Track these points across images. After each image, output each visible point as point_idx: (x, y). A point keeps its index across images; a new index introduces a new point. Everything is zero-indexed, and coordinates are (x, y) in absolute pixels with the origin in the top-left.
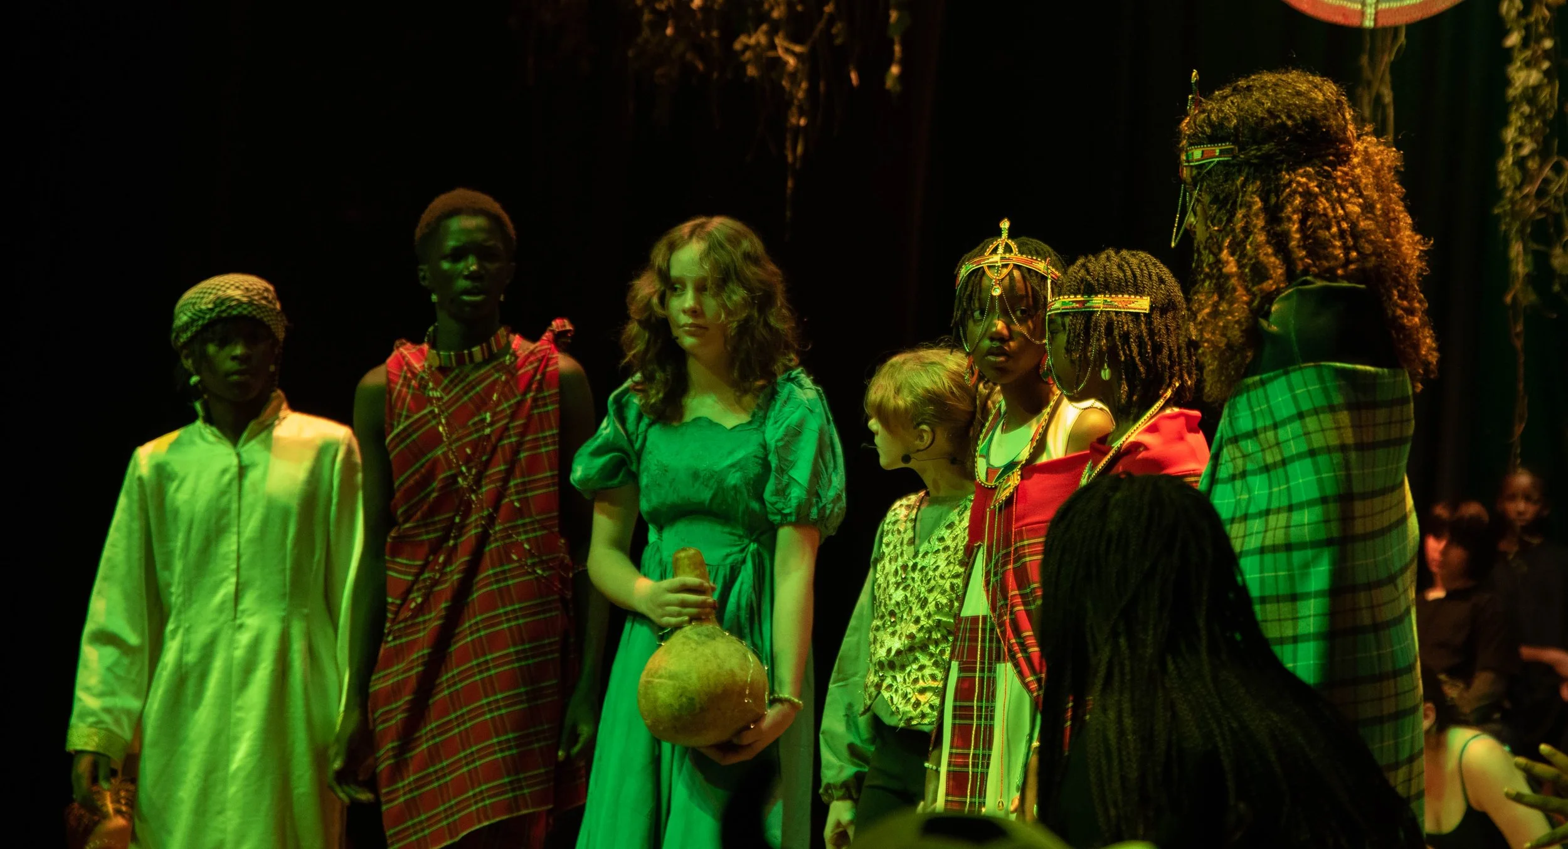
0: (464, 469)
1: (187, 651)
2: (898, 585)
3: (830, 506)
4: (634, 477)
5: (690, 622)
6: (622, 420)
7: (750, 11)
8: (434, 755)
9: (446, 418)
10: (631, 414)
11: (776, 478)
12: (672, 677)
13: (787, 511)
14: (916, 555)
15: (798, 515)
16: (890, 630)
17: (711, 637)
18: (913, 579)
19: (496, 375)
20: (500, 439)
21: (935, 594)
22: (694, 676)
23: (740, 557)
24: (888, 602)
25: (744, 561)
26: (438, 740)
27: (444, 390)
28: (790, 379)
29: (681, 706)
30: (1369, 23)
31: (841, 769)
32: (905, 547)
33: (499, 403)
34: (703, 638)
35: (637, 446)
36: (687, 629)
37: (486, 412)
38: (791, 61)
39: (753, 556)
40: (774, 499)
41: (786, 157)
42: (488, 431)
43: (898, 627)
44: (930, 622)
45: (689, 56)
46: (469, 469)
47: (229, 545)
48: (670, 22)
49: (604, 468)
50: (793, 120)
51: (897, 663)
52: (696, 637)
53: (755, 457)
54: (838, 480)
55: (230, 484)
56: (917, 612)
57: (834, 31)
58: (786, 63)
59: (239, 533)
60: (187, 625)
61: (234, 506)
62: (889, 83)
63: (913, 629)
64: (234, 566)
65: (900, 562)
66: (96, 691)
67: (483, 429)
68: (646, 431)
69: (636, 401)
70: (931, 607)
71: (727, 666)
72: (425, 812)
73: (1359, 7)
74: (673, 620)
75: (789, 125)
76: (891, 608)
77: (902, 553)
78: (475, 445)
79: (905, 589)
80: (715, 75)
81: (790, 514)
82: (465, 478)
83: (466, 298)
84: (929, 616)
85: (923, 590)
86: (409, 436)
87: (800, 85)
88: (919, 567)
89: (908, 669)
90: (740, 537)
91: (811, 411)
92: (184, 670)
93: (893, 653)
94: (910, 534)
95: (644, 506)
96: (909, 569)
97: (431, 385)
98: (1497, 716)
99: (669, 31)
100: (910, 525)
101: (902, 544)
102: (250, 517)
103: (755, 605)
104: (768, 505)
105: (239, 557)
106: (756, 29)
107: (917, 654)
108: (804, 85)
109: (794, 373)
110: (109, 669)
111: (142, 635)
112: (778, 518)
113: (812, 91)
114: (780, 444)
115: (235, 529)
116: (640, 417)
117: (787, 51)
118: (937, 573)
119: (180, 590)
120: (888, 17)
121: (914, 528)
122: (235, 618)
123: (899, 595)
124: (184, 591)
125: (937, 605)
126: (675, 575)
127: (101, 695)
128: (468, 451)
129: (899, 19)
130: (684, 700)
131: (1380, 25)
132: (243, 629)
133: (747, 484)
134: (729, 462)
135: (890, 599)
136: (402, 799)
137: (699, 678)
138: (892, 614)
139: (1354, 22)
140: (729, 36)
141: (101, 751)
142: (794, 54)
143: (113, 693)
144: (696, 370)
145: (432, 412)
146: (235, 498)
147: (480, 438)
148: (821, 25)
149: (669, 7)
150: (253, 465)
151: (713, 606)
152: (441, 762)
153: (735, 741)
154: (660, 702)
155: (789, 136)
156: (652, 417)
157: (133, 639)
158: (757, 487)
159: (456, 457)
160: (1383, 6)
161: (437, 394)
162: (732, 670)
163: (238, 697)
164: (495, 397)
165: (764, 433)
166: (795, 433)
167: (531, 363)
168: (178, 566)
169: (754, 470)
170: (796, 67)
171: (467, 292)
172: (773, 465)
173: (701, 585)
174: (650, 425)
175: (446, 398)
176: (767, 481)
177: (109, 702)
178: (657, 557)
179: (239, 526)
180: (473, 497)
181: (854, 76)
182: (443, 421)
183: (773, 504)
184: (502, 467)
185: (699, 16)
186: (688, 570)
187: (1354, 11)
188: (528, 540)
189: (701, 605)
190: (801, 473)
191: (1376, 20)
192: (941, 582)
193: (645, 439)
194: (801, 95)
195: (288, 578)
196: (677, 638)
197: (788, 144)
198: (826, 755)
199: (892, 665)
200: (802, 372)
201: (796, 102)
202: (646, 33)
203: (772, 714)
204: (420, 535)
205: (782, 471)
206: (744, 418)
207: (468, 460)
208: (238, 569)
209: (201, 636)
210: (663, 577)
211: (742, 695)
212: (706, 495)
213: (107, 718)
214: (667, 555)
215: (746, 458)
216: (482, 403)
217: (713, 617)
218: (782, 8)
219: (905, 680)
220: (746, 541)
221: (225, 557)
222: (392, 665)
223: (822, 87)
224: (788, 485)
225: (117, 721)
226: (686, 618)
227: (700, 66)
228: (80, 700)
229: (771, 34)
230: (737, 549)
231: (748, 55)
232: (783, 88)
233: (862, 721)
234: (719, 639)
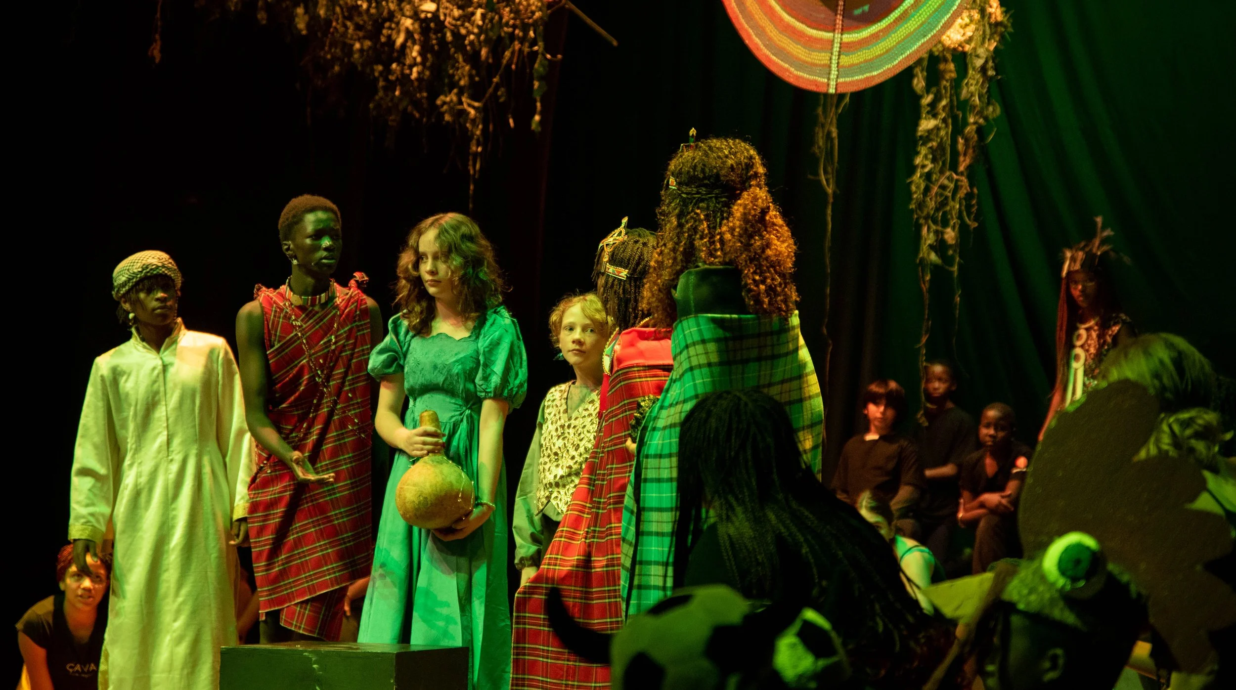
0: (319, 372)
1: (140, 476)
2: (559, 437)
3: (515, 389)
4: (402, 367)
5: (427, 454)
6: (397, 334)
7: (446, 81)
8: (298, 543)
9: (306, 339)
10: (402, 331)
11: (483, 370)
12: (414, 485)
13: (488, 390)
14: (570, 419)
15: (495, 392)
16: (555, 464)
17: (440, 463)
18: (569, 433)
19: (334, 312)
20: (341, 352)
21: (584, 442)
22: (428, 485)
23: (459, 418)
24: (553, 447)
25: (462, 420)
26: (300, 534)
27: (302, 320)
28: (495, 312)
29: (420, 502)
30: (832, 91)
31: (529, 548)
32: (561, 415)
33: (338, 330)
34: (435, 463)
35: (405, 349)
36: (426, 458)
37: (331, 335)
38: (472, 112)
39: (467, 418)
40: (481, 383)
41: (469, 171)
42: (333, 347)
43: (560, 462)
44: (582, 459)
45: (410, 108)
46: (322, 372)
47: (160, 413)
48: (398, 88)
49: (383, 362)
50: (474, 148)
51: (561, 484)
52: (431, 462)
53: (471, 357)
54: (523, 373)
55: (158, 376)
56: (573, 452)
57: (499, 93)
58: (469, 113)
59: (166, 405)
60: (139, 461)
61: (162, 389)
62: (534, 126)
63: (571, 463)
64: (165, 425)
65: (559, 423)
66: (84, 503)
67: (330, 346)
68: (411, 340)
69: (405, 323)
70: (582, 450)
71: (448, 480)
72: (292, 578)
73: (826, 80)
74: (418, 453)
75: (471, 151)
76: (554, 451)
77: (560, 418)
78: (325, 357)
79: (564, 439)
80: (425, 120)
81: (490, 392)
82: (320, 377)
83: (324, 261)
84: (581, 455)
85: (576, 439)
86: (284, 350)
87: (478, 126)
88: (572, 426)
89: (567, 487)
90: (460, 406)
91: (507, 331)
92: (139, 488)
93: (558, 477)
94: (564, 407)
95: (406, 385)
96: (566, 427)
97: (293, 317)
98: (911, 514)
99: (397, 93)
100: (563, 401)
101: (559, 413)
102: (172, 395)
103: (468, 447)
104: (478, 386)
105: (167, 420)
106: (450, 92)
107: (573, 478)
108: (480, 127)
109: (499, 309)
110: (90, 490)
111: (108, 469)
112: (483, 394)
113: (485, 131)
114: (486, 349)
115: (163, 403)
116: (407, 333)
117: (469, 105)
118: (585, 430)
119: (133, 441)
120: (533, 85)
121: (566, 403)
122: (168, 456)
123: (560, 443)
124: (136, 442)
125: (585, 448)
126: (421, 426)
127: (87, 505)
128: (321, 361)
129: (539, 87)
130: (421, 498)
131: (839, 92)
132: (173, 462)
133: (465, 373)
134: (454, 359)
135: (554, 445)
136: (277, 569)
137: (431, 486)
138: (556, 454)
139: (823, 90)
140: (433, 96)
141: (90, 538)
142: (474, 107)
143: (92, 504)
144: (440, 307)
145: (296, 335)
146: (162, 384)
147: (329, 351)
148: (491, 90)
149: (397, 78)
150: (171, 364)
151: (443, 445)
152: (303, 548)
153: (453, 526)
154: (407, 500)
155: (471, 158)
156: (414, 333)
157: (102, 471)
158: (470, 376)
159: (314, 365)
160: (841, 80)
161: (299, 323)
162: (451, 482)
163: (171, 505)
164: (335, 325)
165: (477, 343)
166: (495, 345)
167: (353, 303)
168: (131, 426)
169: (470, 365)
170: (476, 115)
171: (325, 258)
172: (482, 362)
173: (436, 432)
174: (413, 337)
175: (304, 326)
176: (477, 373)
177: (91, 509)
178: (412, 416)
179: (166, 401)
180: (325, 390)
181: (511, 121)
182: (304, 341)
183: (480, 386)
184: (342, 370)
185: (416, 84)
186: (428, 423)
187: (823, 83)
188: (356, 414)
189: (436, 444)
190: (498, 367)
191: (836, 89)
192: (588, 435)
193: (409, 345)
194: (478, 133)
195: (197, 430)
196: (419, 464)
197: (471, 163)
198: (518, 540)
199: (557, 485)
200: (504, 308)
201: (475, 137)
202: (381, 93)
203: (476, 511)
204: (291, 411)
205: (486, 365)
206: (467, 334)
207: (322, 367)
208: (167, 426)
209: (147, 468)
210: (414, 427)
211: (457, 496)
212: (440, 379)
213: (91, 519)
214: (417, 416)
215: (464, 357)
216: (328, 329)
217: (443, 451)
218: (467, 78)
219: (566, 494)
220: (464, 408)
221: (159, 420)
222: (268, 487)
223: (491, 127)
224: (490, 374)
225: (98, 521)
226: (425, 452)
227: (417, 115)
228: (74, 509)
229: (460, 95)
230: (458, 413)
231: (445, 107)
232: (467, 128)
233: (537, 519)
234: (445, 464)
